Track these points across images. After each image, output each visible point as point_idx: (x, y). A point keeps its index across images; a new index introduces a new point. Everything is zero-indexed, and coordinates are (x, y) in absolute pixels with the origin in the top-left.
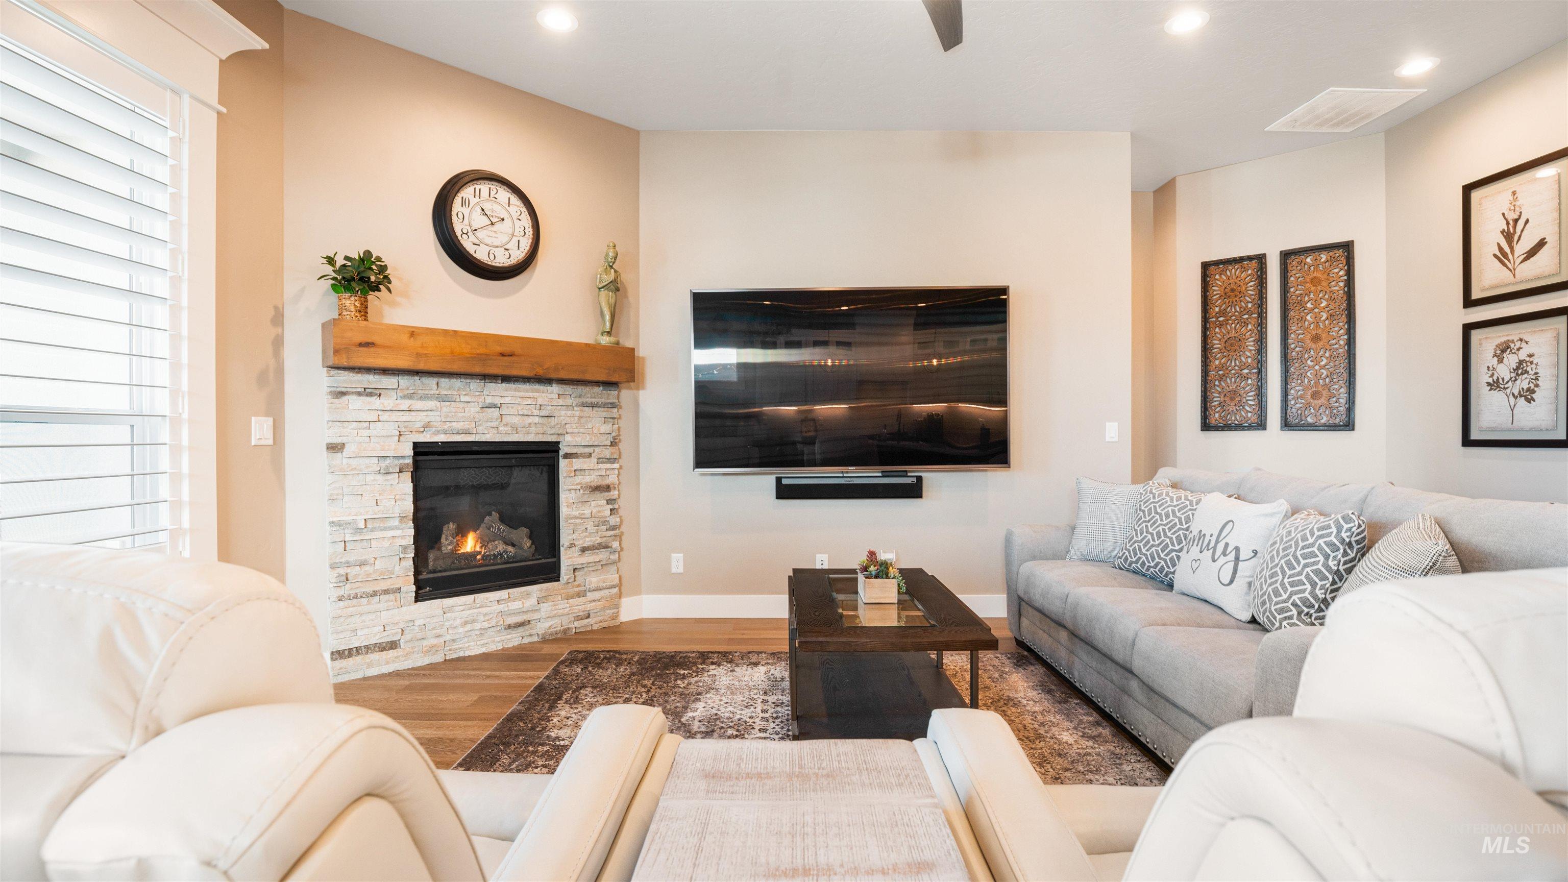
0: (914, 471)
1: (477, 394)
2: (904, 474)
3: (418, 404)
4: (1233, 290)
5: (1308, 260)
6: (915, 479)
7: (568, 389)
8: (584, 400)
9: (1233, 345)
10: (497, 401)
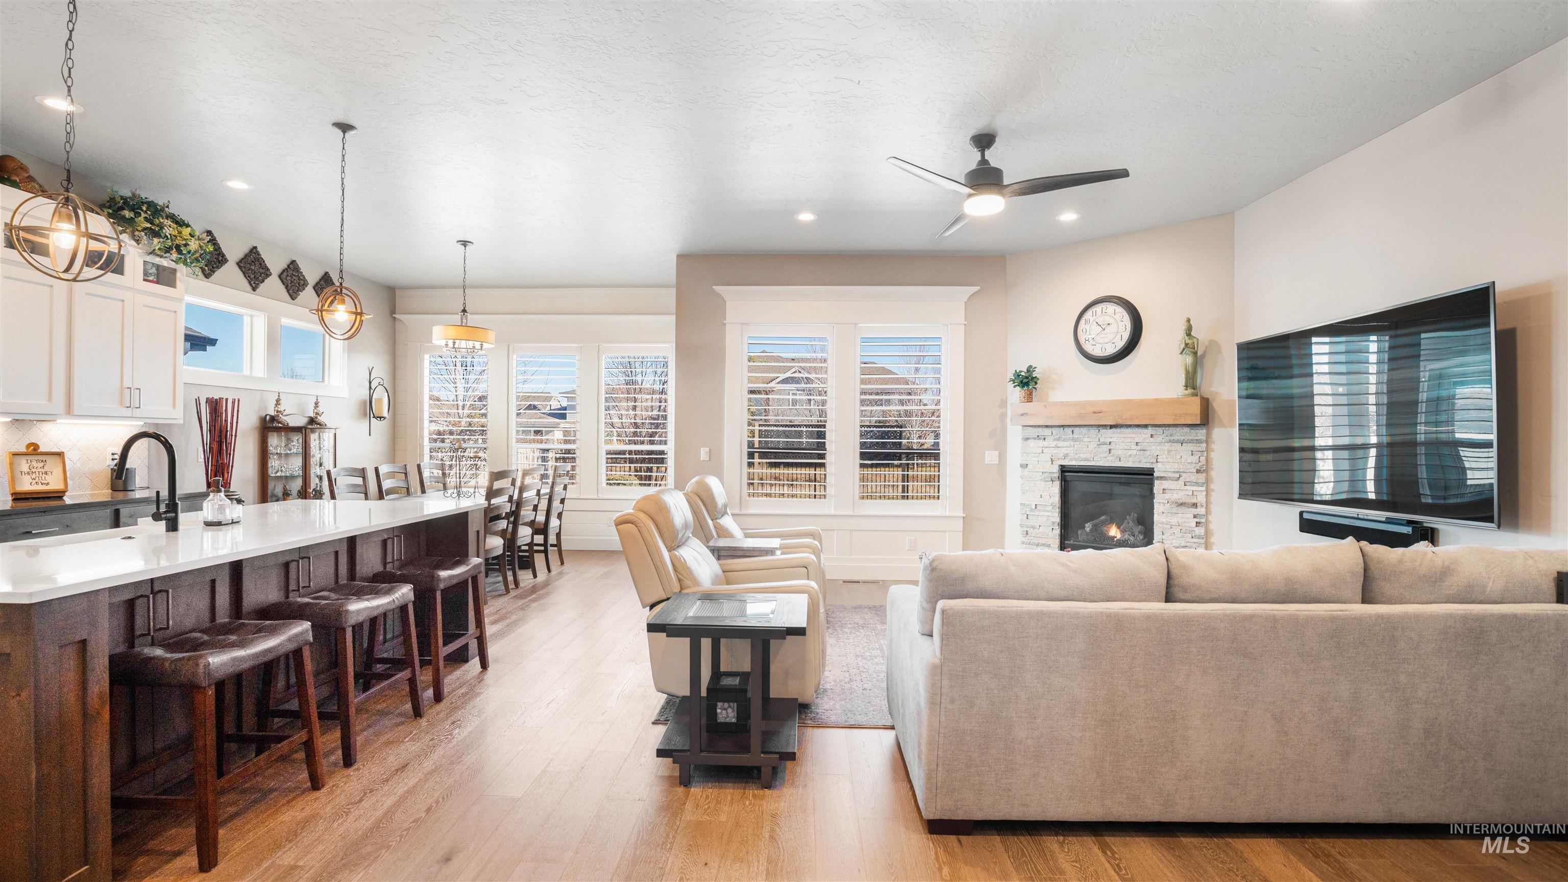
1: (1095, 436)
3: (1061, 444)
7: (1160, 430)
8: (1172, 438)
10: (1108, 440)
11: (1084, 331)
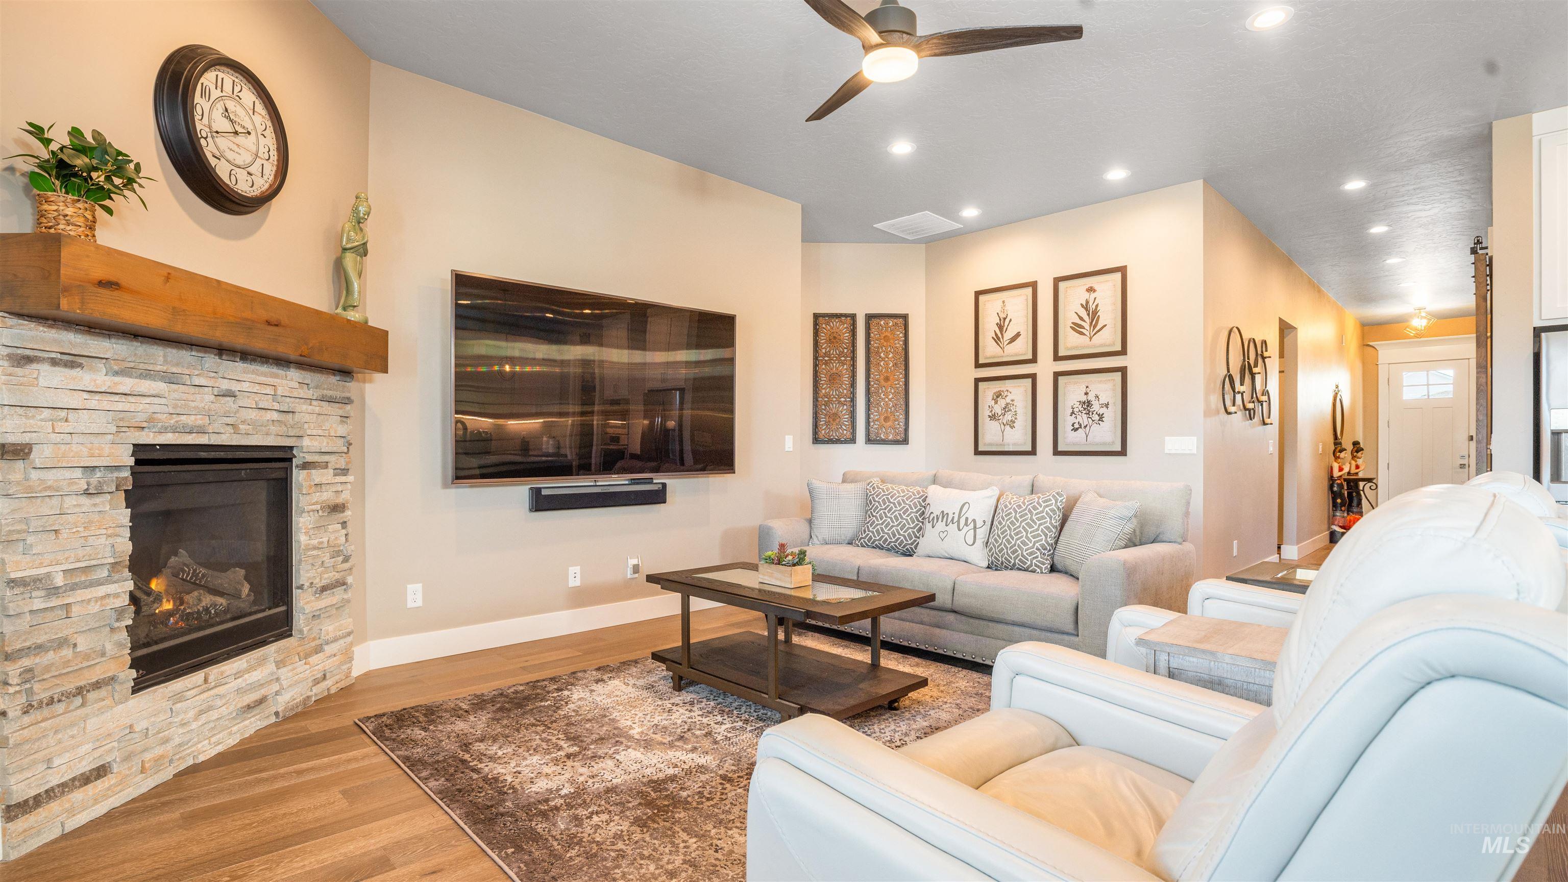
0: (659, 479)
2: (650, 481)
3: (142, 385)
4: (835, 338)
5: (882, 323)
6: (660, 486)
7: (307, 375)
8: (323, 392)
9: (834, 378)
10: (235, 387)
11: (199, 112)
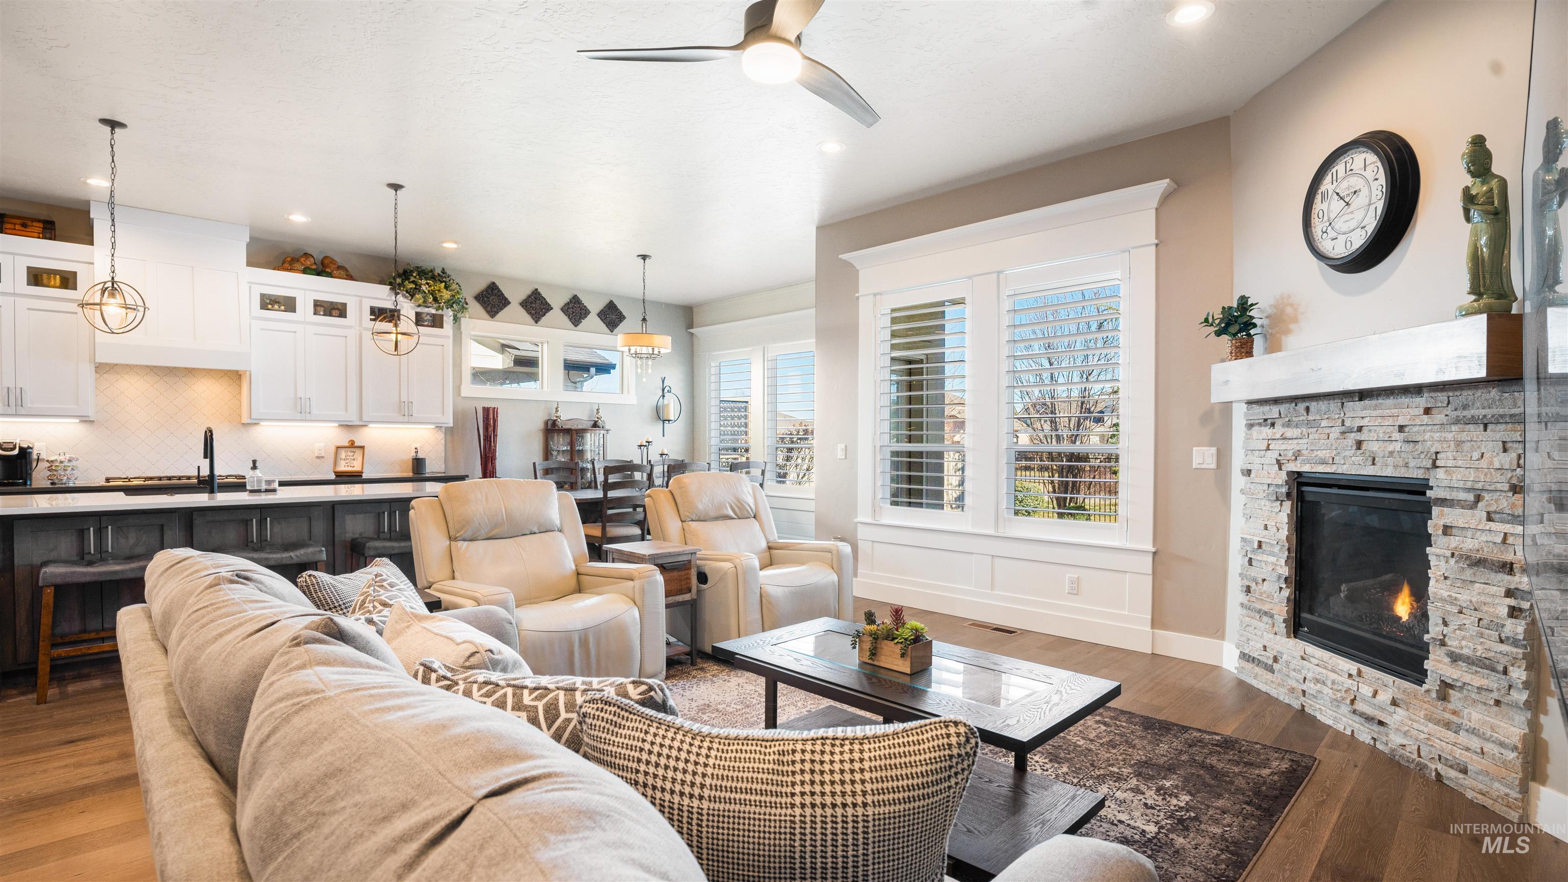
1: (1338, 416)
3: (1292, 432)
7: (1442, 397)
8: (1468, 413)
10: (1357, 424)
11: (1321, 216)
